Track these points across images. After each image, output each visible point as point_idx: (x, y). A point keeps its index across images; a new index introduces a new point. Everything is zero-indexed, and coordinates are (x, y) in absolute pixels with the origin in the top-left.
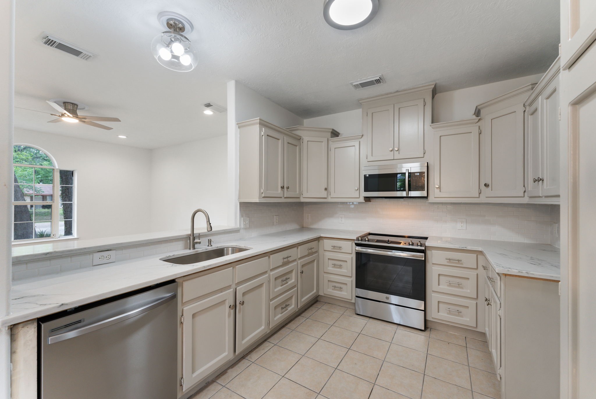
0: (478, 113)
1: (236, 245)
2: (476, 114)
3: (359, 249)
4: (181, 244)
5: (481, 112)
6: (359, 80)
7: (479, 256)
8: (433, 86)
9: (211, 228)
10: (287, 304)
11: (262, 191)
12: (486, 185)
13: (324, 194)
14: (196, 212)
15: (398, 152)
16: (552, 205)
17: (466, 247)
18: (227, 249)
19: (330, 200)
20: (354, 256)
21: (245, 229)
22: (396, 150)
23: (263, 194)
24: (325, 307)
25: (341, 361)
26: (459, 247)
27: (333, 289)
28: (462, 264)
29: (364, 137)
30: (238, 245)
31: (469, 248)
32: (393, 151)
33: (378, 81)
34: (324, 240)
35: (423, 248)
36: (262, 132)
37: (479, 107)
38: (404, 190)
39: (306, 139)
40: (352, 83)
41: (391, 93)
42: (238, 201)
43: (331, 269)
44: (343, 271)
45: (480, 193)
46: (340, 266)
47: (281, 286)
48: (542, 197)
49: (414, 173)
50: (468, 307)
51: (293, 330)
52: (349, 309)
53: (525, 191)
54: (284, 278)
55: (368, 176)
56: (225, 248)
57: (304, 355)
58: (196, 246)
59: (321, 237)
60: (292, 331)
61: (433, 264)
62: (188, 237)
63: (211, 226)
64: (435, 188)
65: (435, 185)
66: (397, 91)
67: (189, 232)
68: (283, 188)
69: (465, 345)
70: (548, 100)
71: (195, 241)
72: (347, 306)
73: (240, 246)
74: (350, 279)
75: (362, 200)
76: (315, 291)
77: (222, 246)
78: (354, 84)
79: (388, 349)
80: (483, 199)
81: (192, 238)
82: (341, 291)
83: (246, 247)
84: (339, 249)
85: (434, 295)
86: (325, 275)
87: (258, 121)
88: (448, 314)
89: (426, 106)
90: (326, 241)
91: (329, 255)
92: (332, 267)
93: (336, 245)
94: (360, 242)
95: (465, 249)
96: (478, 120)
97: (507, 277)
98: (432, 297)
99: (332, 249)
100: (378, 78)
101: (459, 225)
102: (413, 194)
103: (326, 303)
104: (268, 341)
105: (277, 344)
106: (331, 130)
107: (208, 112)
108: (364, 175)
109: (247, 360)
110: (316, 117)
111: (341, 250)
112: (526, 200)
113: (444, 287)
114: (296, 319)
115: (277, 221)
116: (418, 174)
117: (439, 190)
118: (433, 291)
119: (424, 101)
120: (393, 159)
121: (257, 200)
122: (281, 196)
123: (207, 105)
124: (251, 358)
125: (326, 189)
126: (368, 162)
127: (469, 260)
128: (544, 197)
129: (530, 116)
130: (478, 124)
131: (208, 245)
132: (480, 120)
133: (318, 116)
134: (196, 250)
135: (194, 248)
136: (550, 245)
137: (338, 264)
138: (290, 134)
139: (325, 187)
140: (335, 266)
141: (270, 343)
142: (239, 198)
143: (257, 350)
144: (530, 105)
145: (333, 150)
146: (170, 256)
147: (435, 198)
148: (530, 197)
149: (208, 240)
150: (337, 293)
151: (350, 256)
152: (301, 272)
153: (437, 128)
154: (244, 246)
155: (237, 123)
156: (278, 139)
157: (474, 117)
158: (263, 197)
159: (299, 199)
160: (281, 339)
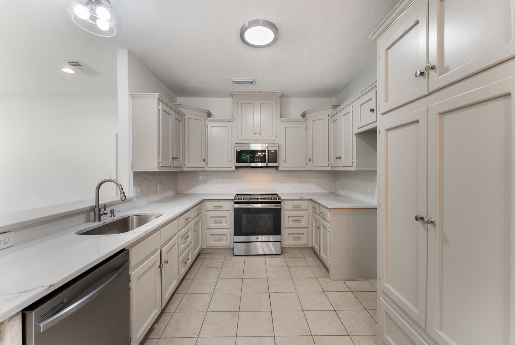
0: (304, 115)
1: (140, 212)
2: (302, 116)
3: (237, 206)
4: (83, 217)
5: (307, 115)
6: (239, 78)
7: (309, 202)
8: (281, 93)
9: (126, 197)
10: (187, 259)
11: (160, 161)
12: (310, 160)
13: (202, 164)
14: (103, 181)
15: (260, 135)
16: (335, 171)
17: (303, 198)
18: (131, 218)
19: (207, 169)
20: (232, 212)
21: (137, 197)
22: (258, 133)
23: (160, 164)
24: (208, 257)
25: (242, 287)
26: (299, 198)
27: (214, 241)
28: (301, 208)
29: (235, 120)
30: (143, 212)
31: (304, 198)
32: (256, 134)
33: (251, 83)
34: (207, 202)
35: (280, 200)
36: (159, 107)
37: (306, 112)
38: (265, 162)
39: (187, 116)
40: (233, 79)
41: (255, 92)
42: (131, 170)
43: (212, 225)
44: (224, 225)
45: (306, 165)
46: (221, 222)
47: (184, 244)
48: (339, 167)
49: (271, 150)
50: (303, 234)
51: (193, 279)
52: (227, 254)
53: (329, 164)
54: (185, 237)
55: (239, 151)
56: (130, 217)
57: (213, 292)
58: (102, 217)
59: (204, 200)
60: (192, 281)
61: (285, 210)
62: (93, 209)
63: (125, 195)
64: (283, 161)
65: (283, 159)
66: (259, 92)
67: (94, 203)
68: (173, 158)
69: (303, 257)
70: (343, 117)
71: (101, 213)
72: (226, 252)
73: (145, 213)
74: (229, 230)
75: (234, 169)
76: (200, 245)
77: (125, 215)
78: (234, 81)
79: (266, 271)
80: (308, 168)
81: (97, 210)
82: (222, 241)
83: (153, 213)
84: (220, 208)
85: (286, 230)
86: (208, 231)
87: (158, 96)
88: (293, 240)
89: (277, 106)
90: (208, 203)
91: (210, 214)
92: (214, 223)
93: (217, 205)
94: (237, 201)
95: (302, 198)
96: (305, 120)
97: (333, 210)
98: (285, 231)
99: (213, 209)
100: (252, 81)
101: (294, 185)
102: (270, 164)
103: (207, 254)
104: (176, 293)
105: (186, 293)
106: (208, 112)
107: (69, 70)
108: (237, 150)
109: (167, 313)
110: (190, 97)
111: (221, 208)
112: (329, 169)
113: (291, 224)
114: (190, 271)
115: (160, 189)
116: (273, 151)
117: (285, 162)
118: (285, 228)
119: (276, 102)
120: (256, 139)
121: (156, 170)
122: (171, 166)
123: (74, 64)
124: (170, 310)
125: (204, 160)
126: (238, 140)
127: (304, 205)
128: (341, 167)
129: (332, 123)
130: (305, 122)
131: (110, 216)
132: (306, 120)
133: (192, 97)
134: (102, 222)
135: (100, 220)
136: (334, 193)
137: (218, 219)
138: (176, 109)
139: (204, 159)
140: (216, 222)
141: (179, 294)
142: (133, 167)
143: (171, 303)
144: (332, 117)
145: (209, 127)
146: (82, 230)
147: (283, 167)
148: (332, 167)
149: (111, 210)
150: (218, 244)
151: (228, 213)
152: (194, 231)
153: (284, 121)
154: (151, 212)
155: (129, 93)
156: (170, 114)
157: (301, 118)
158: (160, 167)
159: (182, 168)
160: (187, 288)
